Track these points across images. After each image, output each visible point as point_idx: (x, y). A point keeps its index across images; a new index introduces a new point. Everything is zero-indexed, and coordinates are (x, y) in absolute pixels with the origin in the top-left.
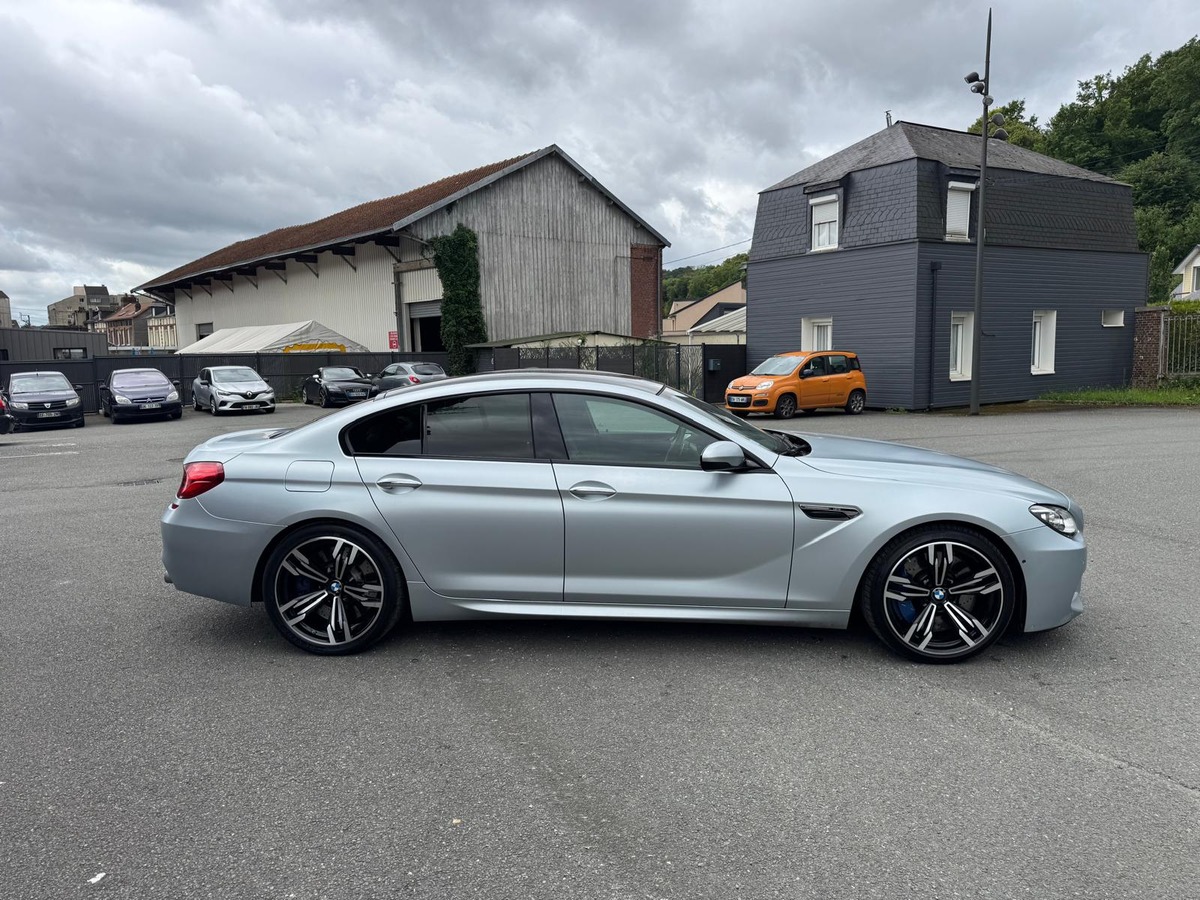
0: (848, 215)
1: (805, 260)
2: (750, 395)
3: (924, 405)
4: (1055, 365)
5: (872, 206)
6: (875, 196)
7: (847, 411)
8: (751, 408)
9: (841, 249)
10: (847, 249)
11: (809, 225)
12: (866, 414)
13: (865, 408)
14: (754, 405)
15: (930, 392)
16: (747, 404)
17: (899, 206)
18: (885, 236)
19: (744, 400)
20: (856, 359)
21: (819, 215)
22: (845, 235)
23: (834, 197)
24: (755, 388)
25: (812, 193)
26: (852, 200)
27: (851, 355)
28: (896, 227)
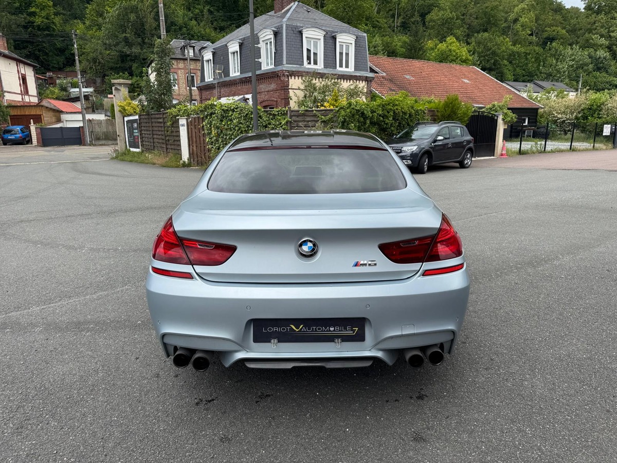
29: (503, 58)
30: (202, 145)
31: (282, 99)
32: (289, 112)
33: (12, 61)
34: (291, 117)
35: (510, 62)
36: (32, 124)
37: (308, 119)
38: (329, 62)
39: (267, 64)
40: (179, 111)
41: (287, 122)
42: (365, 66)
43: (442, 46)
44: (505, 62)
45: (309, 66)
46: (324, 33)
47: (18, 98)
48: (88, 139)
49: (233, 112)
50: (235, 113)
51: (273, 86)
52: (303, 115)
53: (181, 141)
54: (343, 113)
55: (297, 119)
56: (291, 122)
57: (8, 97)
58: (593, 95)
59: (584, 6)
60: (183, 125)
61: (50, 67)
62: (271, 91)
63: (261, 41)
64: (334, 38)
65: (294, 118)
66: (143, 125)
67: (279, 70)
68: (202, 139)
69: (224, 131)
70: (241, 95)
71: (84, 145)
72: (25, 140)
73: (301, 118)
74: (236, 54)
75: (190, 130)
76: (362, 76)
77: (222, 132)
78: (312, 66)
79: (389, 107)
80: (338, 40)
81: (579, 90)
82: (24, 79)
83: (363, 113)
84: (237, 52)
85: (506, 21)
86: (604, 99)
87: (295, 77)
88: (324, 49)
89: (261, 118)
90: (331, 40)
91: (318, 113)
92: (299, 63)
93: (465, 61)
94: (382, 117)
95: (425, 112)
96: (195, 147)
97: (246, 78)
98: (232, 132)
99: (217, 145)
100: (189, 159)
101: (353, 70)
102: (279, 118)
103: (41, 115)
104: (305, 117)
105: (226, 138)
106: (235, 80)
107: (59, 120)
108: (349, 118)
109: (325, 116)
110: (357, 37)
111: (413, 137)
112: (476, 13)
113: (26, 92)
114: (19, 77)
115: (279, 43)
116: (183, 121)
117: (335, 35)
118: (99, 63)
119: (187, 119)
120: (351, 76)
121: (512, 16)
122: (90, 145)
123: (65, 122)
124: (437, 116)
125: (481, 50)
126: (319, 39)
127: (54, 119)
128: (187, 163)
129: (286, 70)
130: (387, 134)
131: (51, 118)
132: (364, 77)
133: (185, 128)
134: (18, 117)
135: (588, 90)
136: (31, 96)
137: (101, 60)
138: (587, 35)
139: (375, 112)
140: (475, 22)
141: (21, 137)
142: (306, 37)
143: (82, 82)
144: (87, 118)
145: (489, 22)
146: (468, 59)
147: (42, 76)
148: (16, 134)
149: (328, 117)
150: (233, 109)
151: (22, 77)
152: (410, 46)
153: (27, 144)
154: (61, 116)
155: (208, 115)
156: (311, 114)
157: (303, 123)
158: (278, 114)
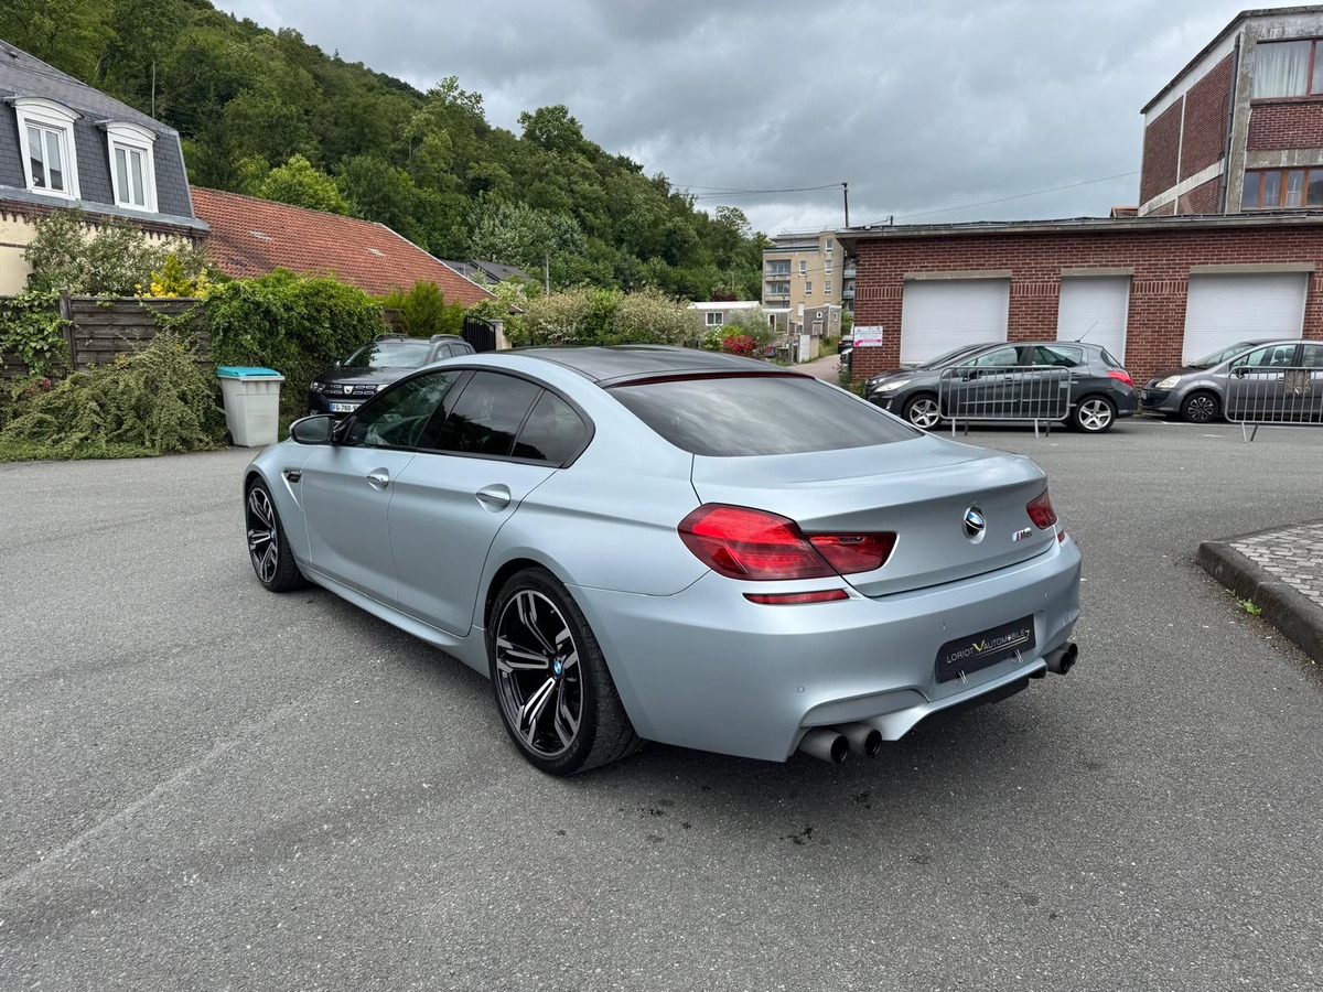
29: (405, 212)
32: (62, 303)
34: (70, 315)
35: (419, 220)
37: (124, 321)
38: (94, 186)
41: (60, 328)
42: (184, 204)
43: (282, 173)
44: (411, 219)
45: (39, 191)
46: (76, 116)
52: (108, 311)
54: (224, 309)
55: (90, 321)
56: (72, 327)
58: (598, 294)
59: (523, 131)
64: (102, 133)
65: (79, 317)
73: (102, 317)
76: (181, 227)
78: (47, 191)
79: (320, 301)
80: (111, 138)
81: (548, 282)
83: (268, 312)
85: (396, 139)
86: (614, 299)
87: (15, 216)
88: (78, 155)
90: (93, 135)
91: (150, 308)
92: (14, 181)
93: (335, 210)
94: (308, 320)
95: (381, 313)
101: (157, 211)
102: (35, 316)
104: (114, 316)
108: (239, 321)
109: (173, 314)
110: (158, 137)
111: (372, 364)
112: (332, 112)
117: (104, 125)
120: (154, 223)
121: (408, 132)
124: (402, 322)
125: (361, 190)
126: (63, 129)
130: (318, 358)
132: (185, 228)
135: (588, 284)
138: (537, 183)
139: (292, 309)
140: (335, 133)
142: (26, 120)
145: (361, 134)
146: (340, 208)
149: (180, 319)
152: (206, 164)
156: (133, 310)
157: (107, 330)
158: (31, 307)
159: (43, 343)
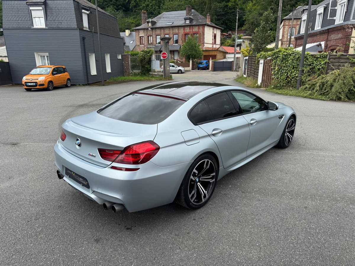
0: (48, 16)
1: (30, 31)
2: (37, 82)
3: (86, 83)
4: (111, 69)
5: (57, 14)
6: (58, 10)
7: (66, 86)
8: (38, 87)
9: (47, 28)
10: (49, 29)
11: (31, 17)
12: (72, 87)
13: (71, 85)
14: (39, 86)
15: (88, 79)
16: (36, 86)
17: (69, 16)
18: (64, 25)
19: (34, 84)
20: (65, 68)
21: (34, 14)
22: (48, 23)
23: (41, 8)
24: (38, 79)
25: (30, 5)
26: (48, 11)
27: (64, 67)
28: (68, 23)
30: (270, 76)
31: (344, 44)
32: (328, 56)
33: (211, 27)
34: (329, 59)
36: (211, 60)
37: (342, 61)
39: (339, 20)
40: (261, 55)
41: (325, 63)
47: (211, 46)
48: (234, 68)
49: (290, 56)
50: (291, 56)
51: (340, 36)
52: (339, 58)
53: (259, 73)
55: (334, 61)
56: (328, 62)
57: (206, 46)
60: (261, 64)
61: (232, 28)
62: (338, 39)
63: (338, 5)
65: (331, 60)
66: (249, 62)
67: (345, 24)
68: (270, 72)
69: (282, 68)
70: (319, 42)
71: (232, 71)
72: (206, 68)
73: (337, 60)
74: (321, 14)
75: (265, 66)
77: (281, 68)
82: (215, 36)
84: (322, 13)
89: (308, 60)
91: (350, 57)
96: (266, 77)
97: (323, 30)
98: (287, 68)
99: (277, 76)
100: (261, 83)
102: (320, 60)
103: (216, 55)
104: (340, 59)
105: (283, 72)
106: (316, 33)
107: (225, 58)
113: (215, 43)
114: (213, 35)
115: (350, 5)
116: (262, 61)
118: (254, 24)
119: (264, 60)
122: (235, 71)
123: (227, 58)
127: (222, 57)
128: (259, 85)
129: (350, 24)
131: (221, 56)
133: (262, 65)
134: (207, 56)
136: (217, 45)
137: (256, 23)
141: (205, 66)
143: (237, 37)
144: (236, 57)
147: (227, 34)
148: (204, 64)
150: (291, 54)
151: (214, 35)
153: (207, 70)
154: (226, 55)
155: (275, 58)
156: (346, 58)
157: (338, 64)
158: (320, 57)
159: (320, 66)
